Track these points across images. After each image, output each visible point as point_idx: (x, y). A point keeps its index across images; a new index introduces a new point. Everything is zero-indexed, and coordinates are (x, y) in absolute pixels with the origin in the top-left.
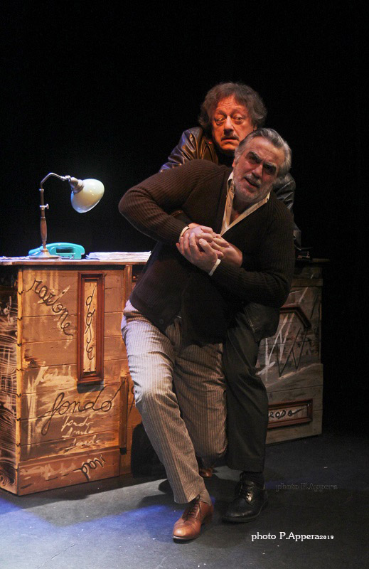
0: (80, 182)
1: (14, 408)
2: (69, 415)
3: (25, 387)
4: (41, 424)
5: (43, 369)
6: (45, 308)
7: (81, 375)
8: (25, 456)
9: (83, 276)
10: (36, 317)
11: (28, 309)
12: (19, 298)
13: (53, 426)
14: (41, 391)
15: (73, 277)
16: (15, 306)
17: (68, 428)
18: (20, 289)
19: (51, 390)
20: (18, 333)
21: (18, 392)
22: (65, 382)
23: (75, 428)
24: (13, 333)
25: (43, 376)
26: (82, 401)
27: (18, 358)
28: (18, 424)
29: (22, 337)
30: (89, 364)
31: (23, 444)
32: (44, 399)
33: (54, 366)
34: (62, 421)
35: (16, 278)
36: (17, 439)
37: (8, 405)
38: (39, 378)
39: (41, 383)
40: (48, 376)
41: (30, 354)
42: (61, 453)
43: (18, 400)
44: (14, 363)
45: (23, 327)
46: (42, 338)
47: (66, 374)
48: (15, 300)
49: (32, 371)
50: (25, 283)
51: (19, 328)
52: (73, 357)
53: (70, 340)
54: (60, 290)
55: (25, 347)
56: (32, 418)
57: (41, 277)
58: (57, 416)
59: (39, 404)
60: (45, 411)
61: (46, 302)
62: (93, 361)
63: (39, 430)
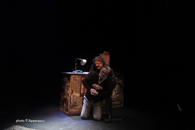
0: (82, 60)
1: (69, 99)
2: (78, 101)
3: (71, 95)
4: (73, 102)
5: (74, 92)
6: (75, 82)
7: (81, 94)
8: (70, 107)
9: (82, 76)
10: (73, 83)
11: (72, 82)
12: (71, 80)
13: (75, 102)
14: (74, 96)
15: (80, 76)
16: (70, 81)
17: (78, 103)
18: (71, 78)
19: (75, 96)
20: (70, 86)
21: (70, 96)
22: (78, 95)
23: (79, 103)
24: (69, 86)
25: (74, 94)
26: (81, 98)
27: (70, 90)
28: (69, 102)
29: (71, 87)
30: (82, 92)
31: (70, 105)
32: (74, 98)
33: (76, 92)
34: (77, 102)
35: (71, 76)
36: (69, 105)
37: (68, 98)
38: (73, 94)
39: (74, 95)
40: (75, 94)
41: (72, 90)
42: (76, 107)
43: (70, 98)
44: (69, 91)
45: (71, 85)
46: (74, 87)
47: (78, 93)
48: (70, 80)
49: (72, 93)
50: (72, 77)
51: (70, 85)
52: (79, 90)
53: (79, 87)
54: (78, 79)
55: (71, 88)
56: (72, 101)
57: (75, 76)
58: (76, 101)
59: (73, 98)
60: (74, 100)
61: (75, 81)
62: (83, 91)
63: (73, 103)
